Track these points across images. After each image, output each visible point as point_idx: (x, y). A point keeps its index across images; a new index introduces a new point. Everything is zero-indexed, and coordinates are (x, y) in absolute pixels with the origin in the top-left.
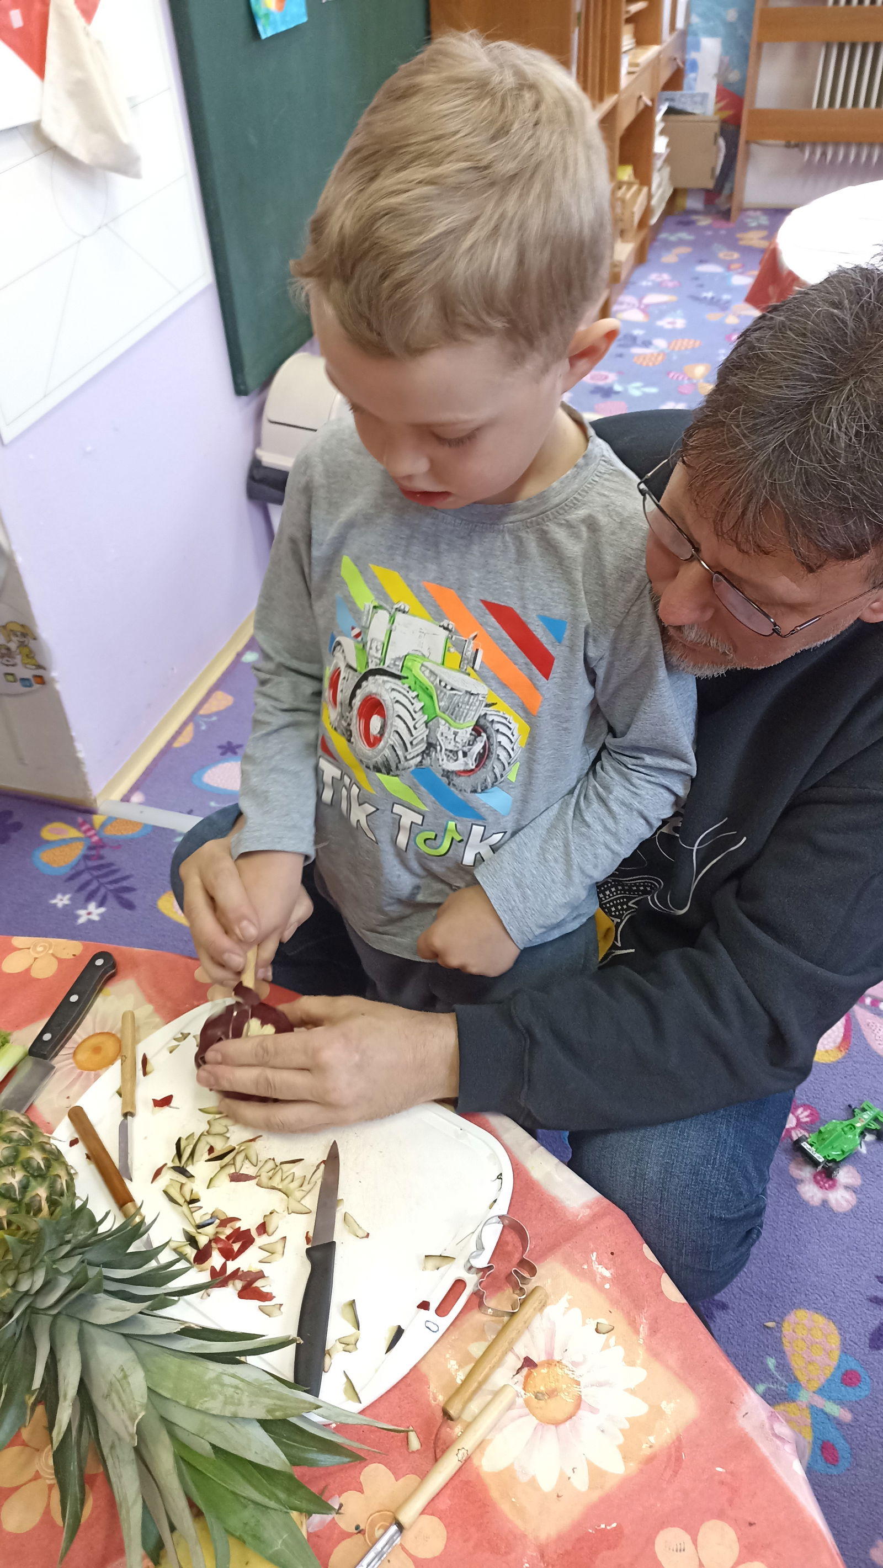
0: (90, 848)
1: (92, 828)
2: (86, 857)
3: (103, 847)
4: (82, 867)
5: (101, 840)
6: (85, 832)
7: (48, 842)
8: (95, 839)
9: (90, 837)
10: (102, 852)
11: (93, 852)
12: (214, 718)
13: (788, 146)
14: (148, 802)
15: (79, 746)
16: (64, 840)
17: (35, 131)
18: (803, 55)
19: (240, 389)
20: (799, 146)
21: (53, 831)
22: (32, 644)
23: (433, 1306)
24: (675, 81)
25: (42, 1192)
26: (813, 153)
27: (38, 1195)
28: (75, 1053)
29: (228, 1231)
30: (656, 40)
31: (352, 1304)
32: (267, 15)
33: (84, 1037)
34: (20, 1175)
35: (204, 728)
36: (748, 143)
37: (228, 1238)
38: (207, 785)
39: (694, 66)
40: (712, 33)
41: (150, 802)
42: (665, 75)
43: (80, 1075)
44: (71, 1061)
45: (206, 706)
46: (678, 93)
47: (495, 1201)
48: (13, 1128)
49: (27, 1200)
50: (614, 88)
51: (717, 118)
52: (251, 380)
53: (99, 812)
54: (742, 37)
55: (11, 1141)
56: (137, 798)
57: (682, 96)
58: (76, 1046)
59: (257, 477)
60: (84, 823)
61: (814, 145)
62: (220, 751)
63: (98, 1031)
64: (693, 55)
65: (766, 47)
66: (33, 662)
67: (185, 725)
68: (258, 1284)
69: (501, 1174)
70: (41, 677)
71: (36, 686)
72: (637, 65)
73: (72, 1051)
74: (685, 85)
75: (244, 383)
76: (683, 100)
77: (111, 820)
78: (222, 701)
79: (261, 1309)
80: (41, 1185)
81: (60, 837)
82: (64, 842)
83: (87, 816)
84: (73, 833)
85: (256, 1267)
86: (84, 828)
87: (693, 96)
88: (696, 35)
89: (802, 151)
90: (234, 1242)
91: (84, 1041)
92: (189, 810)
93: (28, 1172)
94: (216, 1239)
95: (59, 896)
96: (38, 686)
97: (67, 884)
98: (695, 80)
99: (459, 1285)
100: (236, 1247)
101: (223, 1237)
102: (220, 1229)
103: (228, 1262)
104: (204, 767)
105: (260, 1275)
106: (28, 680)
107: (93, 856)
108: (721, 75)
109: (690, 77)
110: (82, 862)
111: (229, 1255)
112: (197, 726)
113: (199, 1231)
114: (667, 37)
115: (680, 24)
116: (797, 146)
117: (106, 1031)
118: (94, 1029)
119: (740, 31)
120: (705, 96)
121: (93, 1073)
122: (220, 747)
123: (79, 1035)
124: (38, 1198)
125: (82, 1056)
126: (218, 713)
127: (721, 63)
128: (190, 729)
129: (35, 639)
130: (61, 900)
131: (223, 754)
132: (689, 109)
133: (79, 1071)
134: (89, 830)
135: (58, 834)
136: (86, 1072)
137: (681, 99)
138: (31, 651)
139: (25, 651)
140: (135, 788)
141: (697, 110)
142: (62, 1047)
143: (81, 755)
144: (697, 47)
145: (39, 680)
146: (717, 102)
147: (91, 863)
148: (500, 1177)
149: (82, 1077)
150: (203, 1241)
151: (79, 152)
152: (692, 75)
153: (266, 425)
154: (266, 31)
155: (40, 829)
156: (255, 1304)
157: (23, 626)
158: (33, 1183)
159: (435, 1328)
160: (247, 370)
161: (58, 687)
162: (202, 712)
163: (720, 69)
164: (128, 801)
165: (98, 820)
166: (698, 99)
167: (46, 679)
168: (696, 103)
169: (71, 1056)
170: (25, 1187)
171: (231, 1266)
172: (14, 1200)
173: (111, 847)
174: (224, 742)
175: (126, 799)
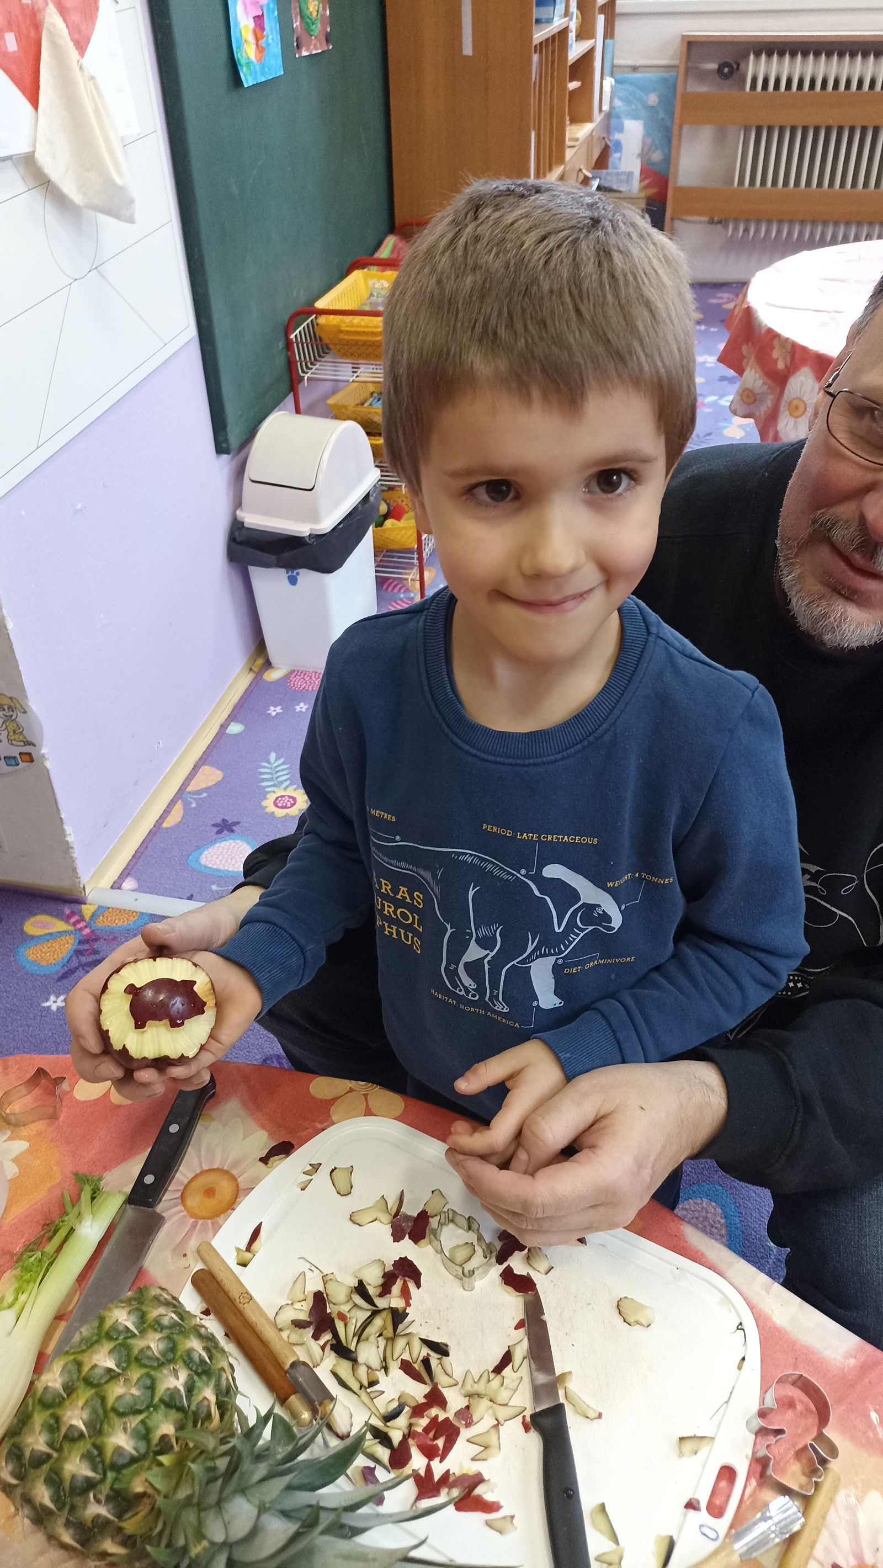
0: (80, 942)
1: (82, 919)
2: (78, 952)
3: (96, 940)
4: (75, 963)
5: (92, 932)
6: (74, 924)
7: (32, 937)
8: (87, 931)
9: (81, 929)
10: (96, 946)
11: (86, 947)
12: (205, 795)
13: (711, 222)
14: (142, 889)
15: (68, 829)
16: (51, 934)
17: (28, 163)
18: (721, 137)
19: (221, 447)
20: (723, 222)
21: (38, 924)
22: (21, 718)
23: (703, 1505)
24: (602, 162)
25: (209, 1394)
26: (736, 229)
27: (205, 1398)
28: (183, 1198)
29: (424, 1422)
30: (589, 119)
31: (602, 1507)
32: (249, 64)
33: (191, 1176)
34: (183, 1375)
35: (194, 805)
36: (672, 219)
37: (427, 1430)
38: (205, 867)
39: (618, 146)
40: (635, 117)
41: (144, 888)
42: (596, 154)
43: (194, 1226)
44: (180, 1207)
45: (193, 782)
46: (604, 171)
47: (743, 1359)
48: (162, 1310)
49: (193, 1407)
50: (561, 160)
51: (643, 195)
52: (234, 435)
53: (88, 902)
54: (663, 120)
55: (162, 1328)
56: (129, 884)
57: (608, 174)
58: (182, 1188)
59: (238, 540)
60: (73, 914)
61: (737, 221)
62: (215, 829)
63: (206, 1167)
64: (617, 136)
65: (686, 129)
66: (21, 738)
67: (172, 803)
68: (479, 1491)
69: (741, 1324)
70: (30, 754)
71: (22, 765)
72: (577, 140)
73: (179, 1194)
74: (610, 164)
75: (226, 441)
76: (609, 178)
77: (102, 910)
78: (210, 776)
79: (488, 1524)
80: (207, 1384)
81: (47, 931)
82: (51, 936)
83: (78, 906)
84: (61, 926)
85: (473, 1468)
86: (73, 920)
87: (618, 174)
88: (619, 117)
89: (726, 227)
90: (435, 1438)
91: (189, 1182)
92: (188, 895)
93: (191, 1370)
94: (409, 1434)
95: (52, 998)
96: (25, 764)
97: (59, 983)
98: (620, 159)
99: (728, 1473)
100: (440, 1443)
101: (420, 1430)
102: (414, 1420)
103: (431, 1462)
104: (199, 848)
105: (478, 1480)
106: (15, 758)
107: (86, 950)
108: (644, 155)
109: (615, 156)
110: (74, 958)
111: (430, 1453)
112: (186, 804)
113: (388, 1424)
114: (598, 117)
115: (606, 107)
116: (720, 222)
117: (216, 1167)
118: (201, 1166)
119: (661, 115)
120: (630, 175)
121: (209, 1221)
122: (214, 825)
123: (184, 1173)
124: (206, 1403)
125: (192, 1202)
126: (207, 789)
127: (644, 143)
128: (179, 806)
129: (25, 712)
130: (55, 1002)
131: (218, 833)
132: (615, 187)
133: (192, 1220)
134: (78, 922)
135: (44, 927)
136: (200, 1222)
137: (609, 177)
138: (18, 726)
139: (12, 726)
140: (124, 875)
141: (623, 188)
142: (166, 1190)
143: (70, 839)
144: (621, 129)
145: (27, 758)
146: (641, 181)
147: (84, 959)
148: (740, 1327)
149: (198, 1227)
150: (396, 1437)
151: (69, 188)
152: (617, 155)
153: (247, 486)
154: (248, 80)
155: (22, 924)
156: (477, 1518)
157: (11, 698)
158: (199, 1384)
159: (713, 1535)
160: (229, 428)
161: (48, 764)
162: (189, 789)
163: (643, 150)
164: (119, 888)
165: (87, 910)
166: (623, 177)
167: (34, 757)
168: (621, 181)
169: (179, 1201)
170: (190, 1389)
171: (438, 1469)
172: (180, 1409)
173: (105, 940)
174: (219, 821)
175: (117, 886)
